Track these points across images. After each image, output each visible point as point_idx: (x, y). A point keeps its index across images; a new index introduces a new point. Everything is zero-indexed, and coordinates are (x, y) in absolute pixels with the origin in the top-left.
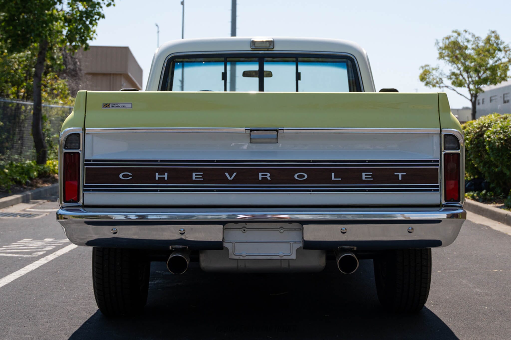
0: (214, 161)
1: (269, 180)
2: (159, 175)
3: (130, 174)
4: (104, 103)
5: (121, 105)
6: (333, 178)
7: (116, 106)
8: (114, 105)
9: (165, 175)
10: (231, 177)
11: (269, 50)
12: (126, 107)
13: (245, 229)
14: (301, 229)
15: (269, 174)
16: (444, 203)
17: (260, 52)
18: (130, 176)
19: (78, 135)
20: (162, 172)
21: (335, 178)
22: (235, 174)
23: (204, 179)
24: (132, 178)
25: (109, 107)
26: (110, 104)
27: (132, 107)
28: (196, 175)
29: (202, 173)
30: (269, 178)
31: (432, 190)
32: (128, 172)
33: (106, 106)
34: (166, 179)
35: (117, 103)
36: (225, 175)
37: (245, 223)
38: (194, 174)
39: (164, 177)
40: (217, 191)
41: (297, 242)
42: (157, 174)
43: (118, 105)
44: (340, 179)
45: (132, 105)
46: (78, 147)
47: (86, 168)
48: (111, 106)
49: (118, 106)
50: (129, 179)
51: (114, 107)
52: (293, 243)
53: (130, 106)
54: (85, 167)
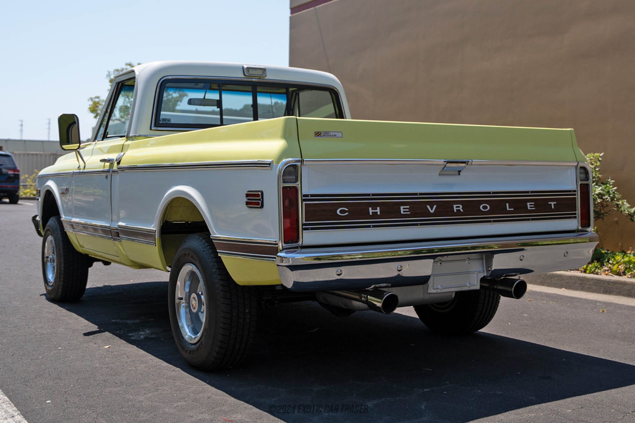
0: (417, 193)
1: (462, 212)
2: (372, 209)
3: (347, 209)
4: (315, 131)
5: (332, 134)
6: (508, 209)
7: (327, 135)
8: (326, 134)
9: (377, 209)
10: (432, 209)
11: (259, 78)
12: (337, 136)
13: (441, 262)
14: (481, 259)
15: (461, 206)
16: (580, 228)
17: (254, 80)
18: (346, 212)
19: (295, 167)
20: (374, 206)
21: (509, 208)
22: (435, 206)
23: (411, 213)
24: (348, 214)
25: (321, 136)
26: (322, 133)
27: (342, 136)
28: (404, 209)
29: (408, 207)
30: (462, 211)
31: (573, 218)
32: (345, 208)
33: (318, 134)
34: (379, 213)
35: (328, 132)
36: (427, 208)
37: (446, 256)
38: (402, 208)
39: (377, 212)
40: (421, 224)
41: (481, 272)
42: (370, 209)
43: (329, 133)
44: (513, 209)
45: (342, 134)
46: (294, 181)
47: (306, 204)
48: (323, 135)
49: (329, 135)
50: (346, 215)
51: (326, 136)
52: (478, 273)
53: (340, 135)
54: (304, 202)
